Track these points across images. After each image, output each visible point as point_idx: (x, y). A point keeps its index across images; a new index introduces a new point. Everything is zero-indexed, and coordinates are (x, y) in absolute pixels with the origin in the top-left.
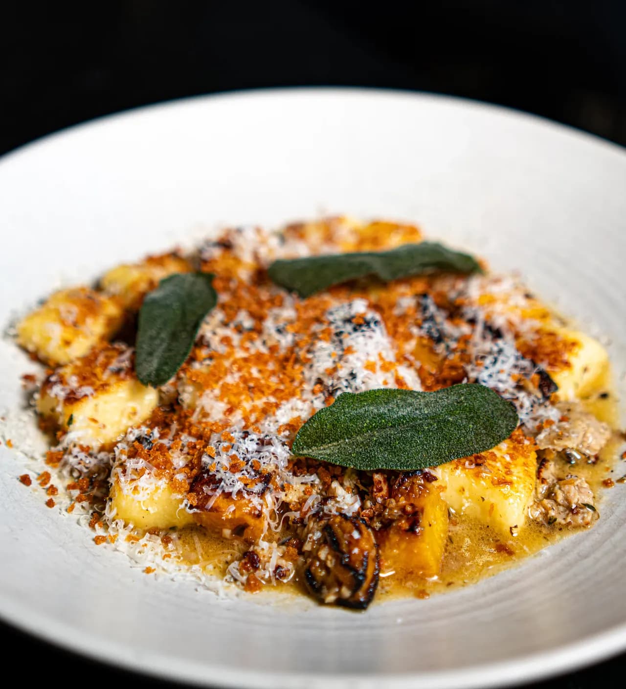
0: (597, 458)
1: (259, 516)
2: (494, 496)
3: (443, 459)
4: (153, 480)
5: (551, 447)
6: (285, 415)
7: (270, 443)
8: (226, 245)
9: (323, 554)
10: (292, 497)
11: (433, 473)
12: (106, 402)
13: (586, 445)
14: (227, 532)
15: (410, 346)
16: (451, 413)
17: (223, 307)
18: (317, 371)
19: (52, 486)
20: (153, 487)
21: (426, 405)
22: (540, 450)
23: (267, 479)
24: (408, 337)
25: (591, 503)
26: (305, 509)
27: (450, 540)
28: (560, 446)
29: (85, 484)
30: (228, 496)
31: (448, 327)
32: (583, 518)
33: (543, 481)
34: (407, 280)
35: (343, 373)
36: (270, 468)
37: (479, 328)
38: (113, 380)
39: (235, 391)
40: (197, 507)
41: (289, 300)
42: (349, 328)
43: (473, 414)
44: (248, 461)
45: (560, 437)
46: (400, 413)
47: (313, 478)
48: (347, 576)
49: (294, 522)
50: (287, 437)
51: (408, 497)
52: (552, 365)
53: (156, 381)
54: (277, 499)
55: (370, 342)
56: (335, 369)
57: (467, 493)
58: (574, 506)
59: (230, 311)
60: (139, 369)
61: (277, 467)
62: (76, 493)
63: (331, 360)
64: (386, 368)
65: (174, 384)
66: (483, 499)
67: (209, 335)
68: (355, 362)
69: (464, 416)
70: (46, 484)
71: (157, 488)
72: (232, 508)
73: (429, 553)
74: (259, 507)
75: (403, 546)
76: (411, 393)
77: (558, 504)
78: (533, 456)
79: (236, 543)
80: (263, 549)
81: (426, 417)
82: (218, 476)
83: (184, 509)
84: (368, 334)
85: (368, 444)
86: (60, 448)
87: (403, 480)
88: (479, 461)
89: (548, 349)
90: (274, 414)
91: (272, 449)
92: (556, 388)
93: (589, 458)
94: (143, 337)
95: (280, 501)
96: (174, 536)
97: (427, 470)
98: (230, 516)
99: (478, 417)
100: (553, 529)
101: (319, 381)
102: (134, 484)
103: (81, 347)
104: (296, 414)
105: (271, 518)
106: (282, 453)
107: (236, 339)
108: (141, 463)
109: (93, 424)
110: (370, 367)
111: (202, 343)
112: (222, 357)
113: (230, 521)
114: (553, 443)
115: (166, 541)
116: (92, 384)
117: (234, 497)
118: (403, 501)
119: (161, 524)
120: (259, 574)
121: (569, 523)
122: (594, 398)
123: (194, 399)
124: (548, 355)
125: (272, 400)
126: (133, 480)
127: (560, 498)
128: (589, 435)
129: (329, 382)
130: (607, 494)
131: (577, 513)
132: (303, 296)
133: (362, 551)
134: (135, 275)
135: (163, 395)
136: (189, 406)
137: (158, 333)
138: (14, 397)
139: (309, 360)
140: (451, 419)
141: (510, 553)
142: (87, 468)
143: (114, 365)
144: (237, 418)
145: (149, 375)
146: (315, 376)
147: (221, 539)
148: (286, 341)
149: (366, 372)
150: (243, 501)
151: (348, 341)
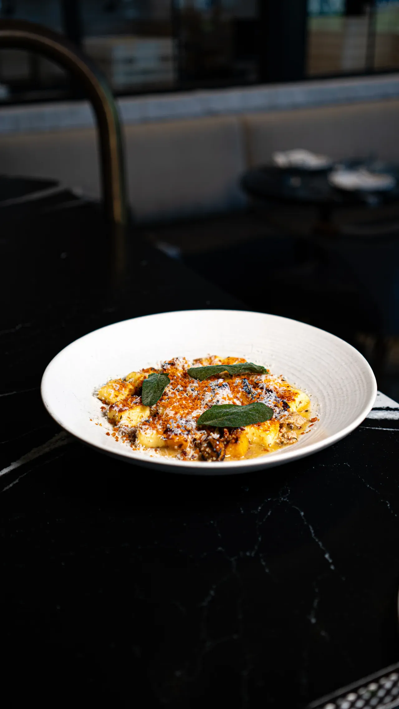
0: (301, 427)
1: (186, 441)
2: (263, 435)
3: (247, 424)
4: (151, 430)
5: (284, 422)
6: (195, 414)
7: (190, 421)
8: (172, 364)
9: (207, 450)
10: (197, 437)
11: (244, 428)
12: (133, 413)
13: (297, 423)
14: (176, 447)
15: (239, 395)
16: (250, 411)
17: (172, 384)
18: (206, 401)
19: (117, 436)
20: (152, 433)
21: (243, 409)
22: (281, 424)
23: (189, 431)
24: (238, 392)
25: (296, 438)
26: (201, 439)
27: (249, 448)
28: (287, 422)
29: (128, 436)
30: (176, 435)
31: (253, 390)
32: (292, 441)
33: (281, 432)
34: (238, 376)
35: (215, 401)
36: (190, 428)
37: (264, 390)
38: (134, 406)
39: (177, 408)
40: (166, 438)
41: (196, 381)
42: (217, 387)
43: (258, 411)
44: (182, 426)
45: (287, 419)
46: (233, 411)
47: (204, 431)
48: (215, 454)
49: (198, 444)
50: (195, 420)
51: (235, 435)
52: (288, 400)
53: (150, 405)
54: (193, 437)
55: (224, 391)
56: (212, 400)
57: (255, 435)
58: (289, 438)
59: (174, 385)
60: (143, 402)
61: (192, 428)
62: (125, 438)
63: (211, 398)
64: (230, 399)
65: (155, 407)
66: (260, 436)
67: (167, 391)
68: (219, 397)
69: (255, 412)
70: (114, 436)
71: (153, 434)
72: (178, 438)
73: (241, 449)
74: (187, 438)
75: (233, 447)
76: (238, 406)
77: (285, 438)
78: (278, 425)
79: (179, 451)
80: (188, 451)
81: (242, 412)
82: (173, 430)
83: (162, 439)
84: (223, 389)
85: (222, 420)
86: (118, 426)
87: (234, 430)
88: (259, 424)
89: (288, 396)
90: (191, 414)
91: (191, 423)
92: (289, 407)
93: (298, 427)
94: (144, 392)
95: (193, 438)
96: (158, 449)
97: (242, 427)
98: (177, 441)
99: (260, 412)
100: (283, 445)
101: (206, 404)
102: (145, 432)
103: (122, 397)
104: (198, 414)
105: (190, 443)
106: (194, 424)
107: (177, 393)
108: (147, 427)
109: (128, 419)
110: (224, 399)
111: (165, 394)
112: (172, 398)
113: (177, 442)
114: (285, 421)
115: (156, 450)
116: (128, 407)
117: (178, 435)
118: (233, 436)
119: (154, 446)
120: (186, 457)
121: (288, 443)
122: (303, 411)
123: (163, 411)
124: (287, 397)
125: (190, 410)
126: (144, 431)
127: (286, 436)
128: (298, 420)
129: (209, 404)
130: (302, 436)
131: (290, 440)
132: (200, 380)
133: (219, 447)
134: (139, 375)
135: (152, 412)
136: (161, 414)
137: (150, 391)
138: (99, 413)
139: (203, 398)
140: (250, 412)
141: (268, 451)
142: (128, 432)
143: (135, 401)
144: (178, 416)
145: (147, 403)
146: (205, 403)
147: (174, 450)
148: (195, 394)
149: (222, 400)
150: (182, 436)
151: (216, 391)
